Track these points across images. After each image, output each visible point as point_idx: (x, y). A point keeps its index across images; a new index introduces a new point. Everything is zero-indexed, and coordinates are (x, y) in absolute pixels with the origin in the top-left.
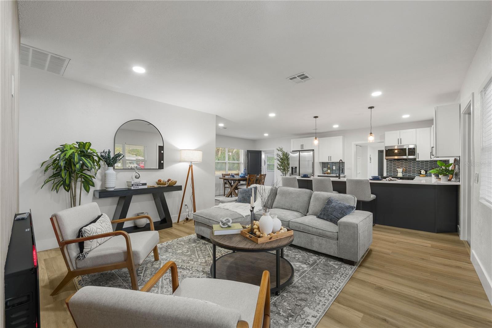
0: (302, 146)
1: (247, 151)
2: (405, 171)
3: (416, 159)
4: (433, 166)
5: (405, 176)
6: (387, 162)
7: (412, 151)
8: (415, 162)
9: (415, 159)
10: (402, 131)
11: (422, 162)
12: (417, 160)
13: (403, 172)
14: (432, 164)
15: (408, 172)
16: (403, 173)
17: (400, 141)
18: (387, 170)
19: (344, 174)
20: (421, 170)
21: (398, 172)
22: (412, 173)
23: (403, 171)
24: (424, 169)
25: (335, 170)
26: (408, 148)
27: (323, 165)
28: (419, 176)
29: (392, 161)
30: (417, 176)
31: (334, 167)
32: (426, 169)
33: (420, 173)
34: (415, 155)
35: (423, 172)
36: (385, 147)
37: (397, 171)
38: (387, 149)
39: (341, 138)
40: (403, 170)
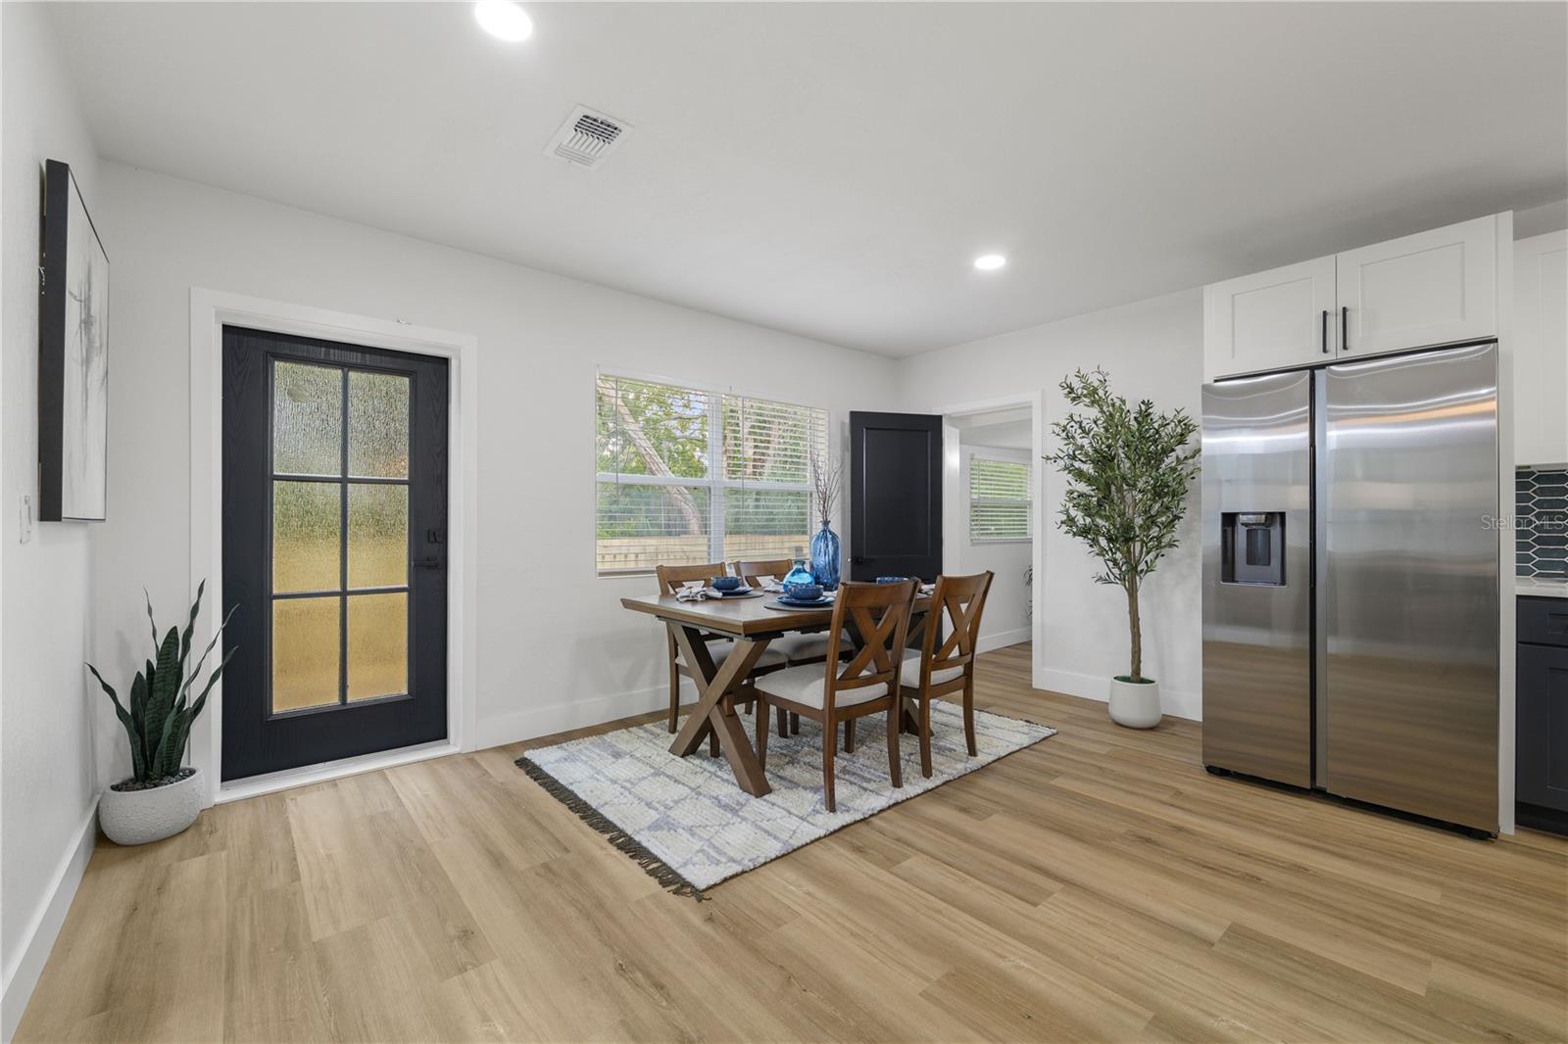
0: (1335, 325)
1: (853, 414)
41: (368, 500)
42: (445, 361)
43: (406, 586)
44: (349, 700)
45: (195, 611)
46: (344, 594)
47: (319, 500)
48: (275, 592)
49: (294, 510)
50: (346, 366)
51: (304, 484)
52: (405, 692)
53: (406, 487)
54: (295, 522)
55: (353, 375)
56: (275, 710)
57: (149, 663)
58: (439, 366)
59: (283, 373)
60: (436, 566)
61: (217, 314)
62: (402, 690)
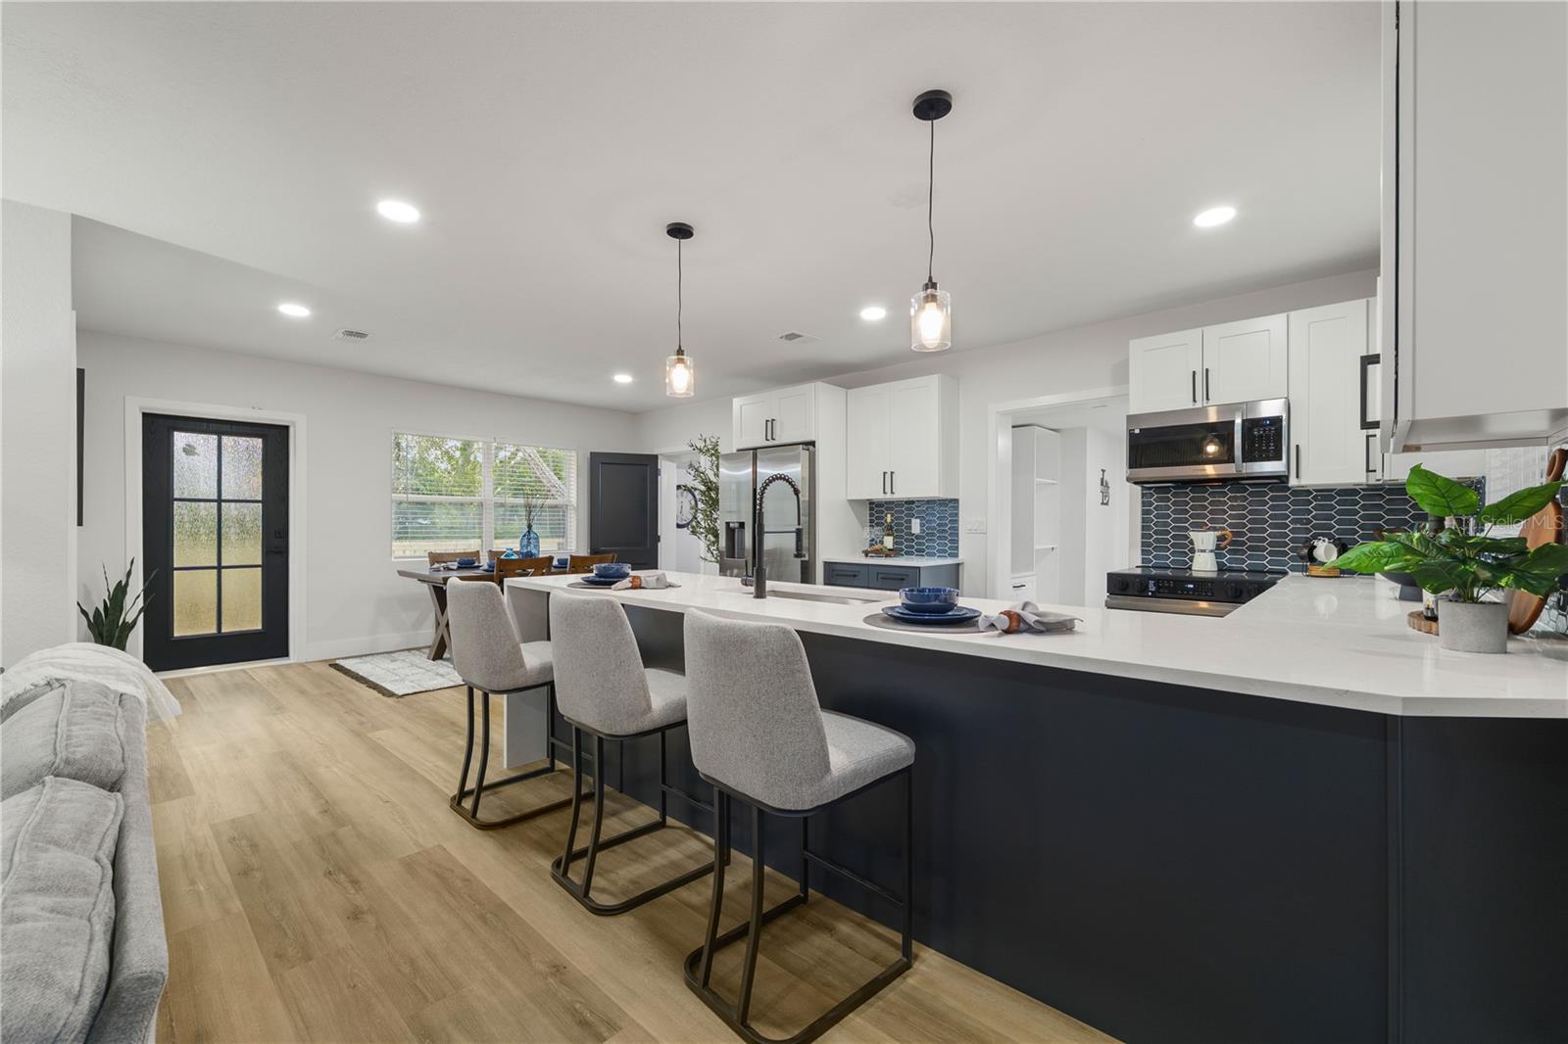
1: (593, 454)
2: (1233, 543)
3: (1287, 477)
4: (1381, 517)
5: (1231, 570)
6: (1143, 495)
7: (1266, 437)
8: (1287, 498)
9: (1282, 479)
10: (1213, 332)
11: (1325, 494)
12: (1293, 482)
13: (1218, 547)
14: (1380, 507)
15: (1250, 548)
16: (1218, 556)
17: (1202, 381)
18: (1143, 536)
19: (956, 555)
20: (1315, 537)
21: (1193, 551)
22: (1271, 553)
23: (1224, 544)
24: (1330, 537)
25: (917, 537)
26: (1243, 421)
27: (871, 515)
28: (1304, 569)
29: (1166, 490)
30: (1294, 569)
31: (913, 520)
32: (1344, 531)
33: (1312, 559)
34: (1280, 459)
35: (1324, 550)
36: (1130, 419)
37: (1192, 542)
38: (1137, 431)
39: (933, 381)
40: (1221, 539)
41: (234, 513)
42: (287, 428)
43: (260, 563)
44: (223, 631)
45: (129, 574)
46: (219, 568)
47: (203, 513)
48: (175, 566)
49: (186, 519)
50: (220, 434)
51: (193, 503)
52: (260, 627)
53: (260, 505)
54: (187, 526)
55: (225, 439)
56: (175, 635)
57: (105, 601)
58: (284, 430)
59: (180, 439)
60: (281, 552)
61: (140, 409)
62: (257, 625)
